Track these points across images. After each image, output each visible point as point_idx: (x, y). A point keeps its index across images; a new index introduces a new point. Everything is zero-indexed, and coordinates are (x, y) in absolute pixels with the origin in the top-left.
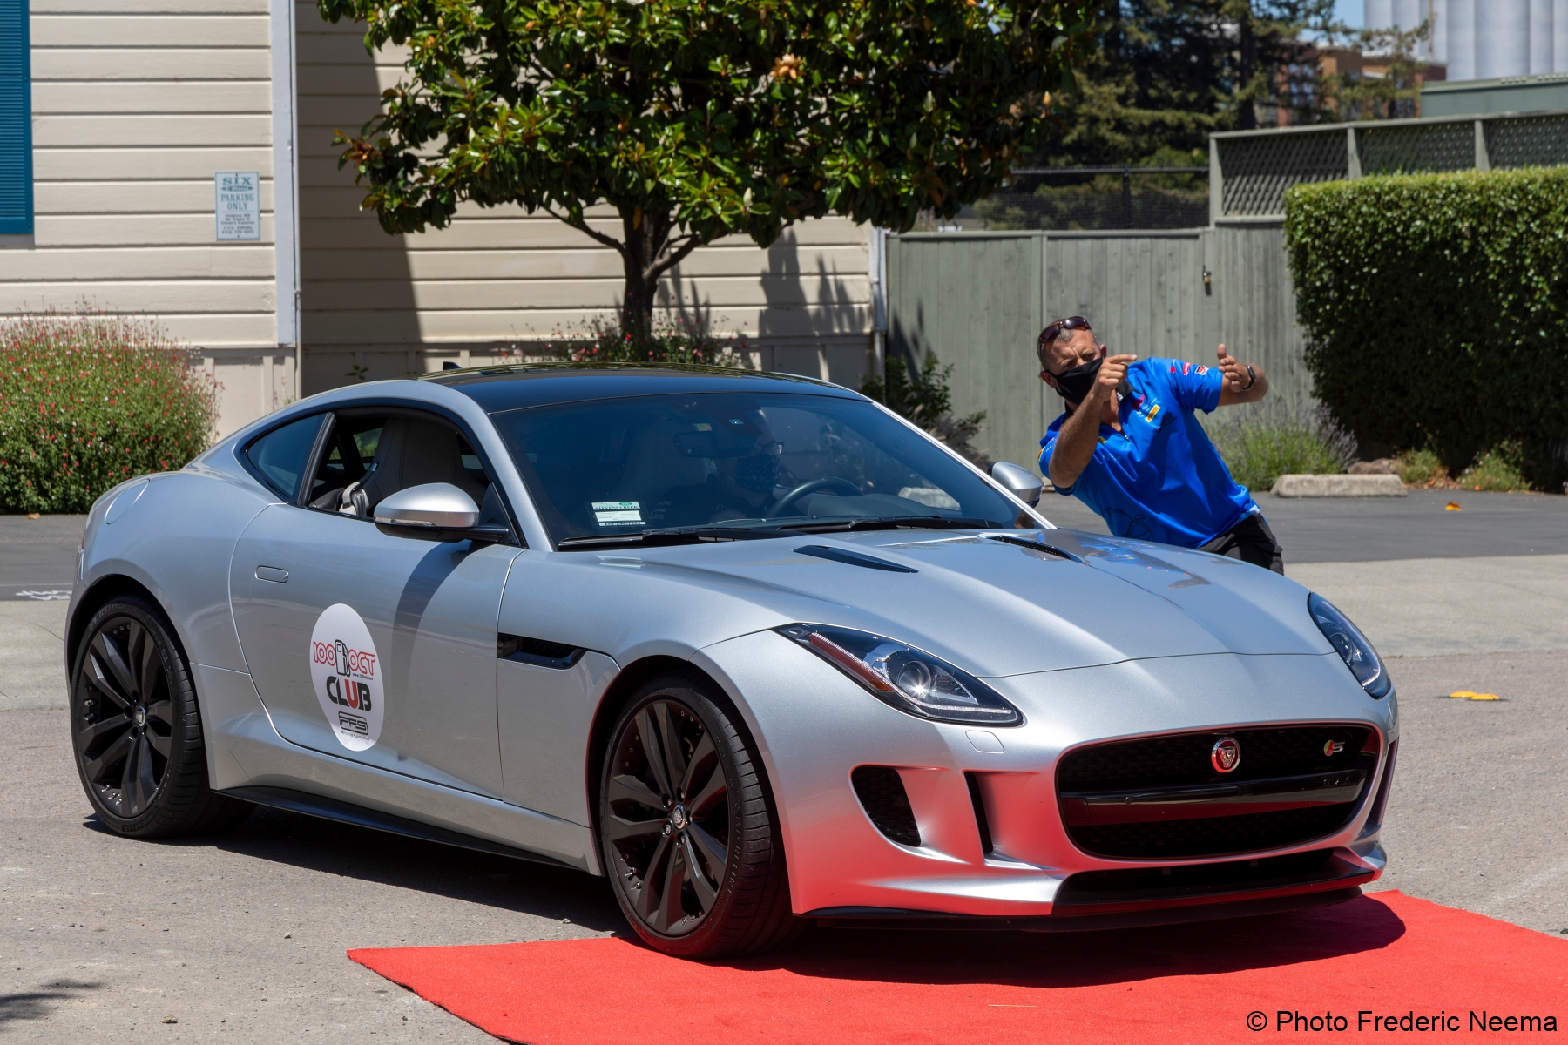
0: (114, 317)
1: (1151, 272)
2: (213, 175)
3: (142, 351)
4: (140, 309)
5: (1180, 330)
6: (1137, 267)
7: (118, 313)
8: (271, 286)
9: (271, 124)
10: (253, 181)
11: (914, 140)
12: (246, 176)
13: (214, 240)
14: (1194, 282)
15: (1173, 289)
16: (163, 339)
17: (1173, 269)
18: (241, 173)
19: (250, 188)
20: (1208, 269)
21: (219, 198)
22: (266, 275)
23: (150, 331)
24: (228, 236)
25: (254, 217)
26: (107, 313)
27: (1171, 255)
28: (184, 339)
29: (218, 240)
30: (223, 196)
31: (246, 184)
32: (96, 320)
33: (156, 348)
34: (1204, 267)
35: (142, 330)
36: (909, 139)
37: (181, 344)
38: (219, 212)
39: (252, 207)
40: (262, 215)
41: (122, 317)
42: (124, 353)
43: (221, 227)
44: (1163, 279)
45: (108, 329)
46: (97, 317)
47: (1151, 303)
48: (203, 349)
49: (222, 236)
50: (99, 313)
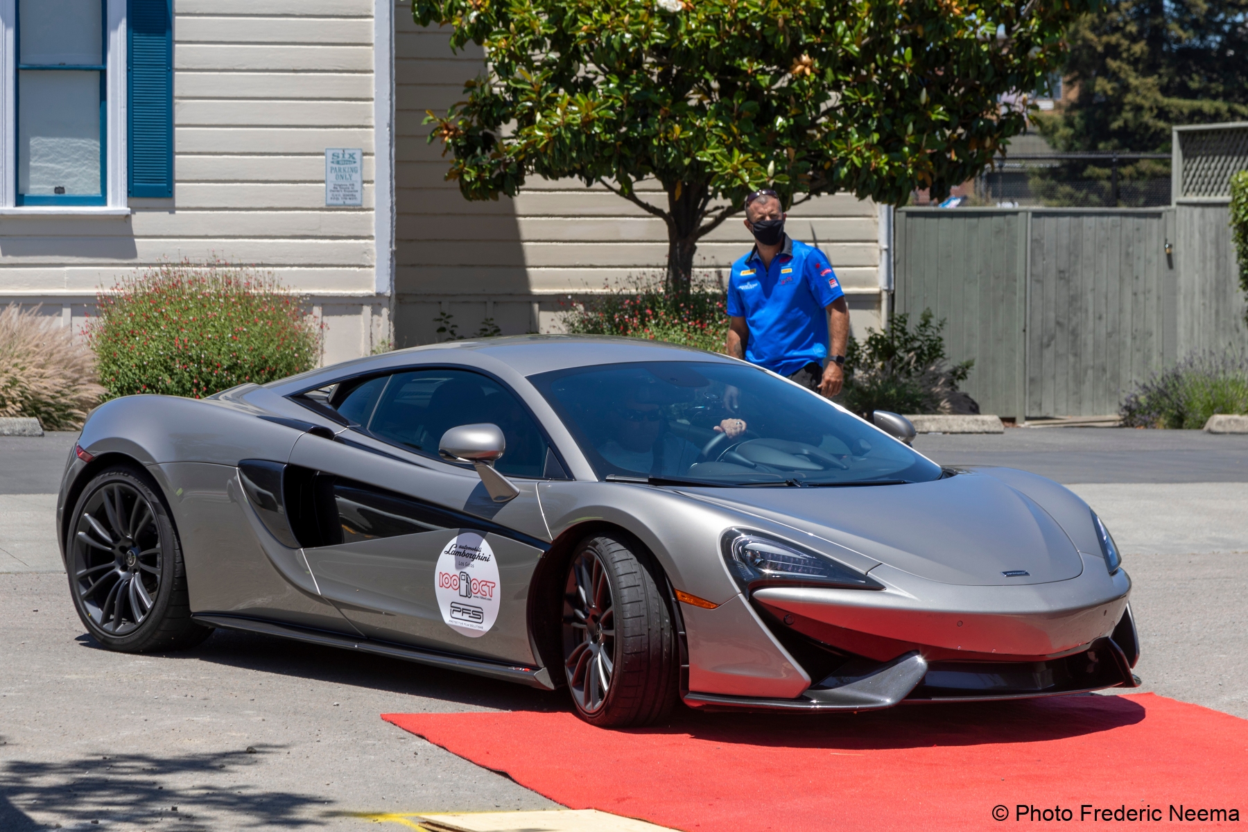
0: (238, 269)
1: (1121, 244)
2: (324, 151)
3: (261, 297)
4: (259, 262)
5: (1144, 293)
6: (1108, 239)
7: (241, 265)
8: (371, 244)
9: (373, 108)
10: (358, 156)
11: (910, 128)
12: (351, 152)
13: (323, 205)
14: (1158, 252)
15: (1139, 258)
16: (278, 286)
17: (1140, 241)
18: (348, 149)
19: (355, 162)
20: (1169, 242)
21: (329, 170)
22: (366, 235)
23: (267, 280)
24: (335, 202)
25: (357, 187)
26: (232, 265)
27: (1138, 229)
28: (295, 287)
29: (327, 205)
30: (332, 168)
31: (351, 159)
32: (223, 271)
33: (272, 294)
34: (1166, 240)
35: (262, 280)
36: (906, 127)
37: (294, 292)
38: (328, 182)
39: (356, 177)
40: (365, 185)
41: (244, 268)
42: (246, 299)
43: (330, 195)
44: (1131, 250)
45: (233, 278)
46: (224, 269)
47: (1120, 271)
48: (312, 296)
49: (330, 202)
50: (226, 265)
